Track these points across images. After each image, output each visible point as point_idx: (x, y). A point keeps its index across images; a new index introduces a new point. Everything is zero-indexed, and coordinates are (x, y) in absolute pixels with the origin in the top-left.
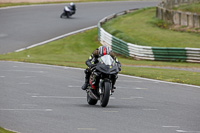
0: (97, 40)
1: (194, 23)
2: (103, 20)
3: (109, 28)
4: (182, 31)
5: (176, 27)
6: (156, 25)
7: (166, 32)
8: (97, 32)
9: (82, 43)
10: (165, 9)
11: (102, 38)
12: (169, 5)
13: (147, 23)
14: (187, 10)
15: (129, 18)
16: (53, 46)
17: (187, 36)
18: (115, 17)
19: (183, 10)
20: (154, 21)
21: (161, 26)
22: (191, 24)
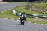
0: (12, 12)
1: (35, 9)
2: (13, 7)
3: (15, 9)
4: (32, 11)
5: (31, 9)
6: (26, 9)
7: (28, 10)
8: (12, 10)
9: (9, 13)
10: (28, 5)
11: (13, 12)
12: (29, 4)
13: (24, 8)
14: (33, 6)
15: (20, 7)
16: (2, 13)
17: (33, 12)
18: (16, 7)
19: (32, 6)
20: (25, 8)
21: (27, 9)
22: (34, 9)
